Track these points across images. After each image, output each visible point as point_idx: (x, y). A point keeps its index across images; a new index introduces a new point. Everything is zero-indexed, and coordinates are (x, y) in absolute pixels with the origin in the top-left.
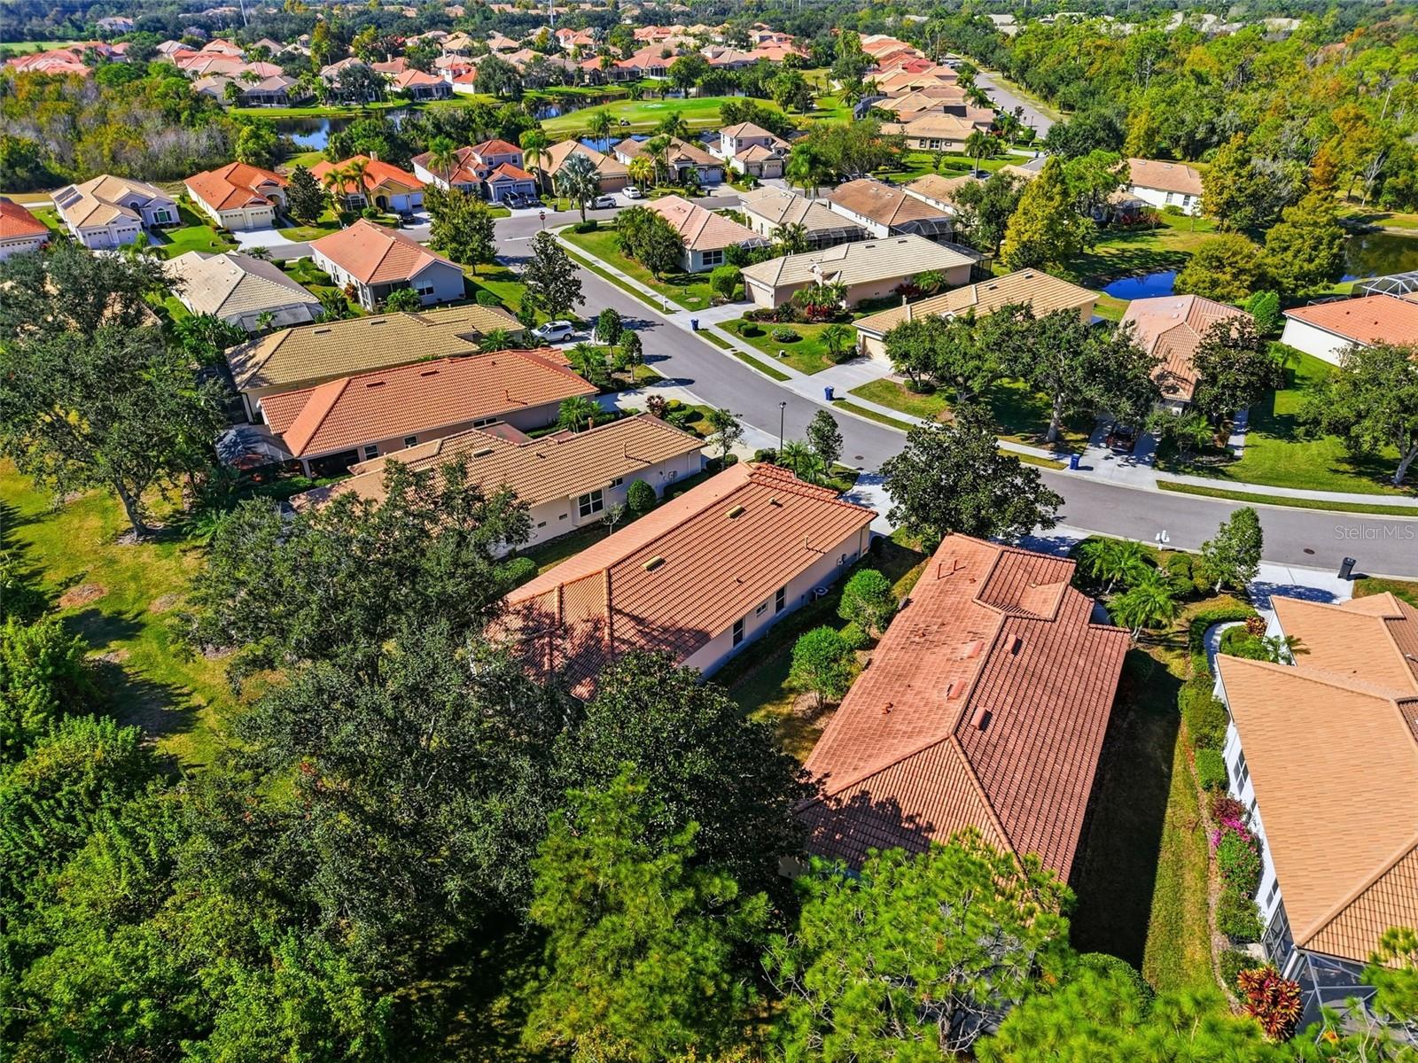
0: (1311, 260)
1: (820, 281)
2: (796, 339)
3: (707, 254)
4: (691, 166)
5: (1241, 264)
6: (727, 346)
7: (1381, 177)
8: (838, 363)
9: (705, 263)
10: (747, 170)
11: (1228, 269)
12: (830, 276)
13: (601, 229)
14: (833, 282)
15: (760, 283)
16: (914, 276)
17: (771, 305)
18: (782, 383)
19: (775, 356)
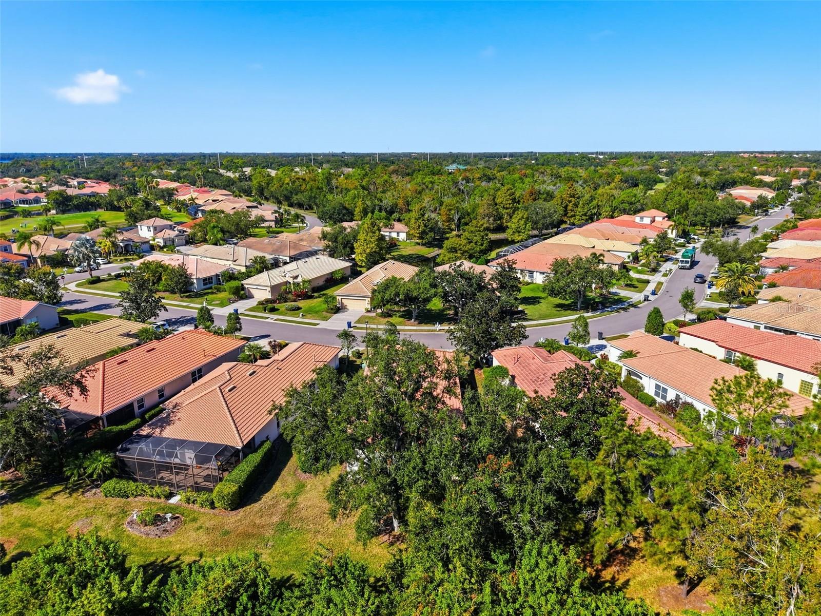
0: (482, 245)
1: (291, 281)
2: (299, 308)
3: (205, 280)
4: (131, 243)
5: (463, 249)
6: (267, 318)
7: (459, 219)
8: (335, 313)
9: (205, 284)
10: (165, 243)
11: (459, 252)
12: (296, 277)
13: (104, 280)
14: (299, 280)
15: (259, 287)
16: (332, 273)
17: (269, 296)
18: (317, 327)
19: (298, 317)
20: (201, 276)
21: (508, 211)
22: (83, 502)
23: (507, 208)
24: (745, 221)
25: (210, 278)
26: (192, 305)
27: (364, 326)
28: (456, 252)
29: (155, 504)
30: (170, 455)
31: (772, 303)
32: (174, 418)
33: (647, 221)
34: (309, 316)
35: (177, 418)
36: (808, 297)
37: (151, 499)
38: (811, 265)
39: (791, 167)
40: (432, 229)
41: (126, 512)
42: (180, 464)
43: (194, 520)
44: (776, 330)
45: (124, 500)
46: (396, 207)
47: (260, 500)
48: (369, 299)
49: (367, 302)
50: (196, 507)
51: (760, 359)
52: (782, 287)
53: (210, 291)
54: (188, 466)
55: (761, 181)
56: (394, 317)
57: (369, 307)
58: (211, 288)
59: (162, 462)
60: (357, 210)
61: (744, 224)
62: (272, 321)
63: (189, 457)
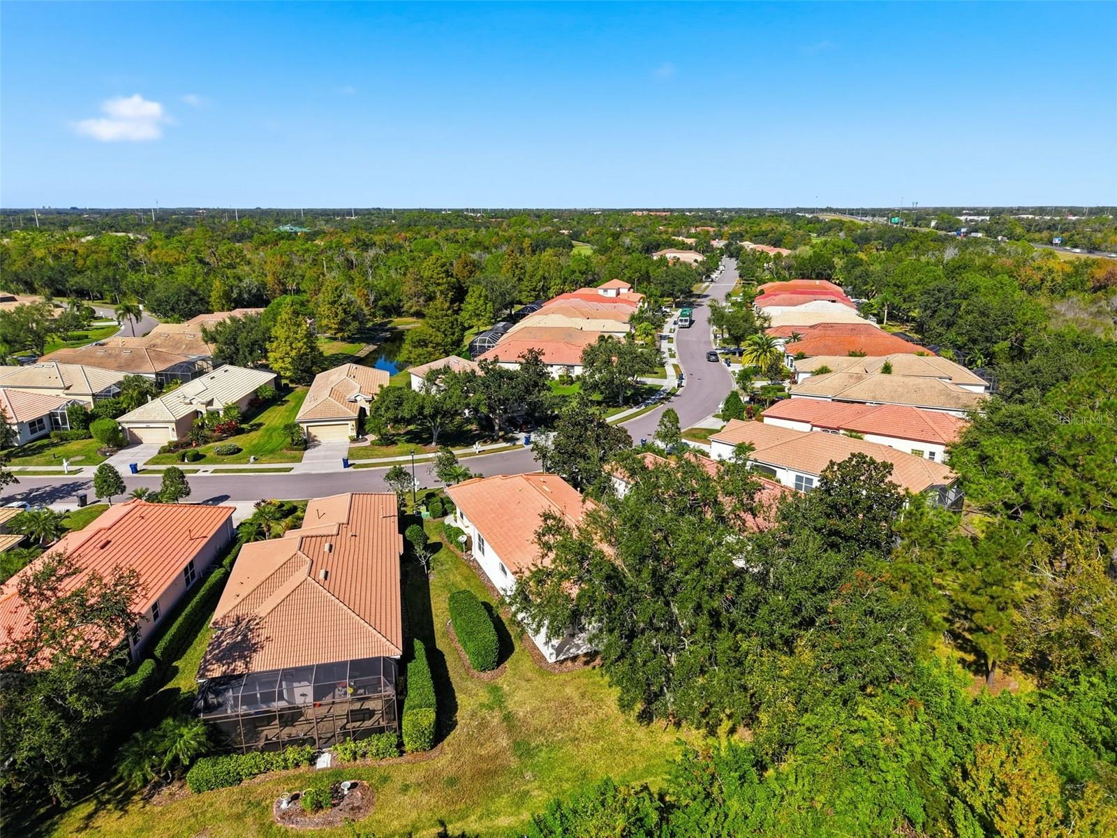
1: (203, 409)
2: (239, 450)
3: (32, 424)
5: (435, 341)
6: (197, 471)
8: (304, 449)
9: (33, 432)
11: (430, 345)
12: (210, 403)
14: (217, 405)
15: (148, 424)
16: (256, 392)
17: (174, 437)
18: (291, 473)
19: (248, 462)
20: (27, 418)
21: (440, 288)
22: (162, 813)
23: (439, 284)
24: (698, 289)
25: (40, 421)
26: (31, 468)
27: (410, 458)
28: (426, 346)
29: (297, 778)
30: (268, 698)
31: (817, 377)
32: (257, 639)
33: (612, 293)
34: (264, 459)
35: (263, 638)
36: (845, 365)
37: (284, 772)
38: (816, 331)
39: (697, 227)
40: (355, 318)
41: (259, 804)
42: (289, 709)
43: (385, 779)
44: (848, 402)
45: (236, 789)
46: (265, 288)
47: (456, 723)
48: (354, 422)
49: (350, 427)
50: (369, 760)
51: (867, 433)
52: (815, 358)
53: (45, 441)
54: (298, 708)
55: (683, 243)
56: (400, 444)
57: (354, 434)
58: (47, 436)
59: (256, 713)
60: (214, 295)
61: (699, 293)
62: (205, 474)
63: (303, 694)
